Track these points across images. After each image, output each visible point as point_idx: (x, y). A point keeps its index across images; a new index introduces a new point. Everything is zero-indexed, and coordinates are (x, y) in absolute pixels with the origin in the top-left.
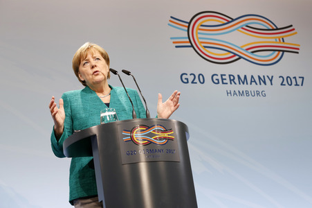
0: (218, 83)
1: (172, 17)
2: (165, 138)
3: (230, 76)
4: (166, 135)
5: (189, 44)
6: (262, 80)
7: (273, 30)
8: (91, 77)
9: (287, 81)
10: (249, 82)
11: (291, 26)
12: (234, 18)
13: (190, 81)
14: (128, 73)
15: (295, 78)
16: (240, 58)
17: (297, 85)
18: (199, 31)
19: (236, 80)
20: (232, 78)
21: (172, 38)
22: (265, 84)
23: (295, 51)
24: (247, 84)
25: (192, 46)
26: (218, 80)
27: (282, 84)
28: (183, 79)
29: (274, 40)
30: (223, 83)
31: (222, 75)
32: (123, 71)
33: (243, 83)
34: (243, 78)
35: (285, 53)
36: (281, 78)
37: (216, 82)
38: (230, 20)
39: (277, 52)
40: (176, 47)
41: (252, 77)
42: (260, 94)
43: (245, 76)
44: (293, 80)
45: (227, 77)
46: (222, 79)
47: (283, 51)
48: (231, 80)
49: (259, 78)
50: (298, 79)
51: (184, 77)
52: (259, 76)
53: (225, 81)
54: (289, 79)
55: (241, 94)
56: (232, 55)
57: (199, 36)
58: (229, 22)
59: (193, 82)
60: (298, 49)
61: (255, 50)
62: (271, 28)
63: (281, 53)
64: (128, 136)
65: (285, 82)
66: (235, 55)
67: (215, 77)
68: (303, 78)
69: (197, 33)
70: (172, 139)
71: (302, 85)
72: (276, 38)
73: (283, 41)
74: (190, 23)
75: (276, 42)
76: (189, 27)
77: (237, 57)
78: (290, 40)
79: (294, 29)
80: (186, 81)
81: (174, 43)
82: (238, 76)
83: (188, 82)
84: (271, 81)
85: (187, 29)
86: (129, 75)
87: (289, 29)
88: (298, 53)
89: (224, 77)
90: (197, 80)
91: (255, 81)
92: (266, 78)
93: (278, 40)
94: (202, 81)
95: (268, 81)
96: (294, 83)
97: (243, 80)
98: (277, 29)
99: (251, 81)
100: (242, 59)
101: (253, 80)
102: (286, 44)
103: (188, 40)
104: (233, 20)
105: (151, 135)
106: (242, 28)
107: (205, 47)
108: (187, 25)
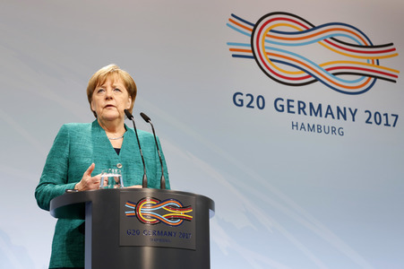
0: (283, 111)
1: (233, 15)
2: (180, 218)
3: (299, 102)
4: (182, 213)
5: (251, 54)
6: (342, 113)
7: (367, 47)
8: (101, 110)
9: (375, 118)
10: (324, 114)
11: (392, 44)
12: (316, 25)
13: (245, 103)
14: (147, 119)
15: (386, 115)
16: (317, 80)
17: (387, 124)
18: (267, 38)
19: (307, 109)
20: (302, 106)
21: (228, 44)
22: (345, 119)
23: (391, 78)
24: (321, 116)
25: (255, 57)
26: (282, 106)
27: (367, 122)
28: (237, 100)
29: (365, 61)
30: (289, 111)
31: (289, 101)
32: (142, 115)
33: (316, 115)
34: (316, 108)
35: (378, 80)
36: (368, 114)
37: (280, 108)
38: (310, 27)
39: (367, 78)
40: (234, 56)
41: (329, 107)
42: (337, 132)
43: (320, 106)
44: (384, 118)
45: (295, 104)
46: (289, 106)
47: (376, 77)
48: (299, 108)
49: (339, 109)
50: (389, 116)
51: (238, 97)
52: (338, 108)
53: (291, 109)
54: (378, 115)
55: (311, 128)
56: (306, 74)
57: (267, 44)
58: (309, 30)
59: (248, 106)
60: (396, 77)
61: (338, 71)
62: (364, 44)
63: (373, 79)
64: (132, 210)
65: (372, 120)
66: (311, 75)
67: (279, 103)
68: (397, 116)
69: (264, 41)
70: (189, 220)
71: (394, 126)
72: (368, 58)
73: (378, 64)
74: (256, 26)
75: (368, 64)
76: (254, 31)
77: (313, 79)
78: (387, 63)
79: (394, 49)
80: (239, 103)
81: (231, 50)
82: (311, 104)
83: (242, 105)
84: (353, 115)
85: (250, 33)
86: (147, 121)
87: (388, 47)
88: (395, 82)
89: (291, 103)
90: (254, 104)
91: (332, 114)
92: (348, 112)
93: (371, 62)
94: (261, 106)
95: (349, 115)
96: (384, 121)
97: (317, 111)
98: (372, 46)
99: (327, 113)
100: (318, 82)
101: (329, 112)
102: (382, 67)
103: (250, 48)
104: (314, 28)
105: (162, 212)
106: (326, 40)
107: (272, 60)
108: (252, 28)
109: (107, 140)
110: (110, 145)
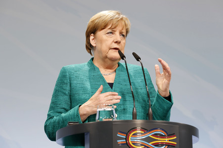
4: (166, 140)
14: (138, 58)
32: (134, 54)
64: (123, 139)
70: (173, 146)
86: (138, 60)
109: (102, 77)
110: (104, 80)
